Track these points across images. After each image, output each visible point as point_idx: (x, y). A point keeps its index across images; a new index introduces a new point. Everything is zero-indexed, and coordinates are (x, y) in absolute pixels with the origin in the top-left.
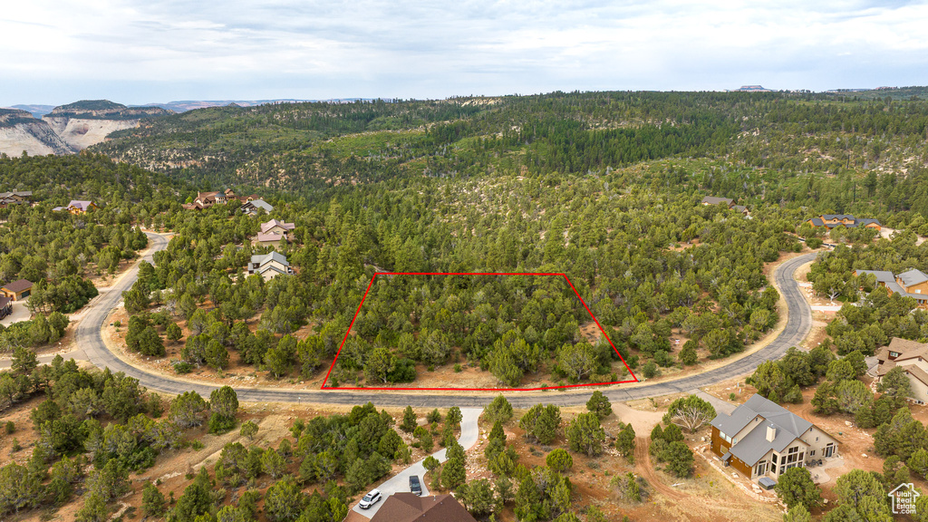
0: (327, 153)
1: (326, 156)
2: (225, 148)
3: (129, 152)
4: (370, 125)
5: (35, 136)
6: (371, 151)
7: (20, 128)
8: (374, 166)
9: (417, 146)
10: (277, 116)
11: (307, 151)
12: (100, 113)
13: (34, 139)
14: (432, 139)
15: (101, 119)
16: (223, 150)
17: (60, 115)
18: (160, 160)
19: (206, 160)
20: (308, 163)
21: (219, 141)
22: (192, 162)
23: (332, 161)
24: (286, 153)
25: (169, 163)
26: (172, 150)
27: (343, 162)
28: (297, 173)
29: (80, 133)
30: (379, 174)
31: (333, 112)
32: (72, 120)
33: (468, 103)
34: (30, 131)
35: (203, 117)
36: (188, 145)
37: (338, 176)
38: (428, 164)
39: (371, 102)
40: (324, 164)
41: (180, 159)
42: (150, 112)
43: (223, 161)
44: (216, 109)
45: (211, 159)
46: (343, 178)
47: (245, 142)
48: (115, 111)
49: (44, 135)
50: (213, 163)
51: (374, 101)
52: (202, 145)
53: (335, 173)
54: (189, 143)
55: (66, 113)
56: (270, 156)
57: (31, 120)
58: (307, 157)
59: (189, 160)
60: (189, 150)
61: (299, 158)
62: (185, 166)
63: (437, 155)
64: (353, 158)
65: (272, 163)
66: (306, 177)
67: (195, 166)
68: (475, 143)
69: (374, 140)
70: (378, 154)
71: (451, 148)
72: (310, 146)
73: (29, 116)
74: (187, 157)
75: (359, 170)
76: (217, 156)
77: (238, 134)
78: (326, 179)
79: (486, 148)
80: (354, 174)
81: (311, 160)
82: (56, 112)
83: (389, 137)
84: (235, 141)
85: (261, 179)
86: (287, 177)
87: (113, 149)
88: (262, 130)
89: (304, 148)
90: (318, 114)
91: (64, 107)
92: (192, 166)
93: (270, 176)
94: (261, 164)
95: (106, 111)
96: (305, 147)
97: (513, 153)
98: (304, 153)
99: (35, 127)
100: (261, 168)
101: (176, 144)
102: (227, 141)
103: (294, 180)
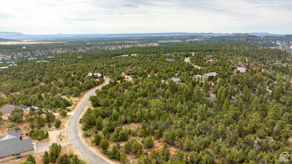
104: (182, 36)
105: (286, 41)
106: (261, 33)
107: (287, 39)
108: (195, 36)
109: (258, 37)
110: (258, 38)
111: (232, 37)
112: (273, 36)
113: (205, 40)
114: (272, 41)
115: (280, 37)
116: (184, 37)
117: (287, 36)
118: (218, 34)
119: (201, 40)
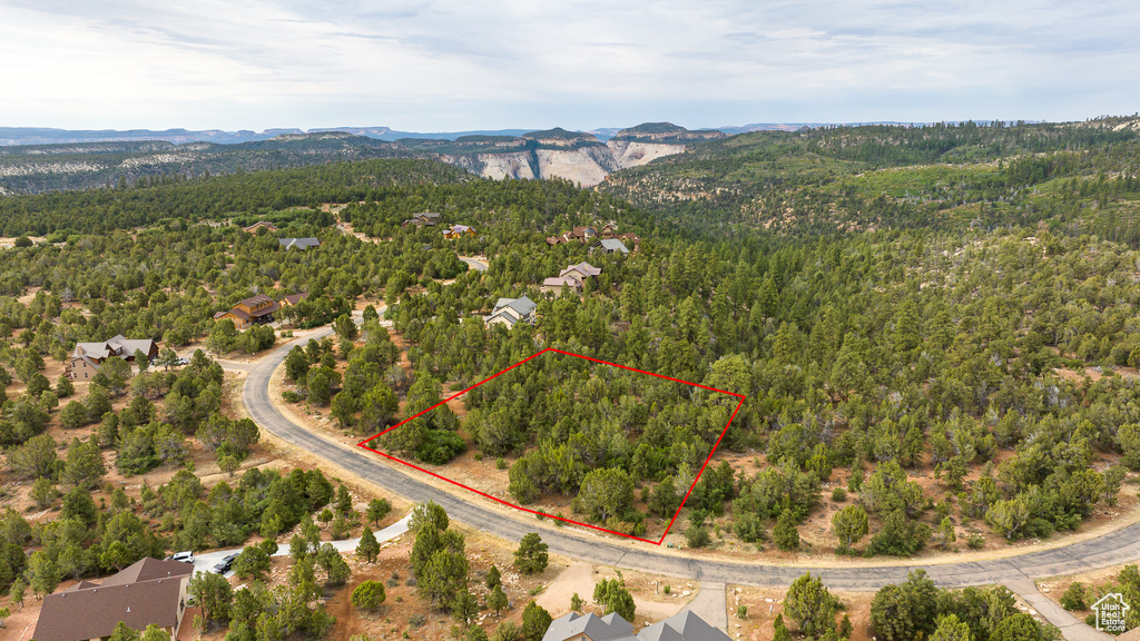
0: (851, 191)
1: (847, 194)
2: (743, 179)
3: (644, 180)
4: (943, 157)
5: (595, 160)
6: (910, 190)
7: (584, 151)
8: (906, 211)
9: (979, 187)
10: (822, 144)
11: (827, 187)
12: (658, 136)
13: (594, 163)
14: (1005, 178)
15: (659, 143)
16: (739, 181)
17: (623, 139)
18: (670, 189)
19: (718, 192)
20: (822, 203)
21: (740, 171)
22: (702, 194)
23: (853, 202)
24: (800, 189)
25: (679, 194)
26: (684, 180)
27: (868, 203)
28: (807, 214)
29: (637, 158)
30: (906, 221)
31: (895, 139)
32: (632, 143)
33: (1122, 126)
34: (592, 155)
35: (746, 142)
36: (704, 174)
37: (854, 221)
38: (982, 212)
39: (956, 125)
40: (843, 204)
41: (691, 189)
42: (708, 137)
43: (736, 195)
44: (765, 133)
45: (724, 192)
46: (859, 224)
47: (768, 173)
48: (674, 134)
49: (603, 159)
50: (724, 196)
51: (962, 124)
52: (719, 174)
53: (853, 216)
54: (706, 172)
55: (628, 136)
56: (782, 191)
57: (594, 144)
58: (824, 195)
59: (701, 191)
60: (703, 180)
61: (814, 196)
62: (694, 199)
63: (1000, 202)
64: (881, 199)
65: (782, 200)
66: (816, 219)
67: (705, 198)
68: (1065, 186)
69: (920, 177)
70: (917, 195)
71: (1027, 192)
72: (832, 181)
73: (593, 140)
74: (699, 189)
75: (884, 214)
76: (731, 188)
77: (765, 163)
78: (839, 224)
79: (1082, 195)
80: (875, 220)
81: (828, 198)
82: (619, 135)
83: (944, 173)
84: (758, 172)
85: (763, 219)
86: (794, 217)
87: (634, 176)
88: (795, 159)
89: (824, 184)
90: (874, 140)
91: (628, 130)
92: (701, 199)
93: (774, 215)
94: (769, 200)
95: (665, 135)
96: (826, 182)
97: (1129, 203)
98: (822, 190)
99: (597, 151)
100: (767, 205)
101: (693, 173)
102: (748, 172)
103: (801, 222)
104: (71, 145)
105: (467, 155)
106: (366, 129)
107: (465, 148)
108: (131, 143)
109: (380, 142)
110: (383, 146)
111: (290, 143)
112: (427, 140)
113: (205, 161)
114: (441, 155)
115: (447, 142)
116: (81, 150)
117: (464, 139)
118: (211, 134)
119: (186, 159)
